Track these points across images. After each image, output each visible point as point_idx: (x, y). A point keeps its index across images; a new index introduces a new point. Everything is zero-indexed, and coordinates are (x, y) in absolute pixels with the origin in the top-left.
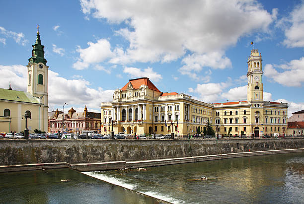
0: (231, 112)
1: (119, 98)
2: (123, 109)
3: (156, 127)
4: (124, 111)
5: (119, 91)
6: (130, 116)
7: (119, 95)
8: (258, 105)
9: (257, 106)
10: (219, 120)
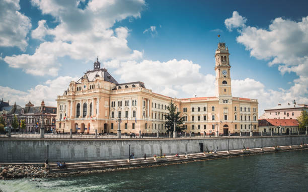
0: (199, 108)
1: (74, 91)
2: (77, 103)
3: (112, 124)
4: (78, 106)
5: (75, 83)
6: (84, 111)
7: (74, 88)
8: (227, 101)
9: (225, 102)
10: (186, 117)
